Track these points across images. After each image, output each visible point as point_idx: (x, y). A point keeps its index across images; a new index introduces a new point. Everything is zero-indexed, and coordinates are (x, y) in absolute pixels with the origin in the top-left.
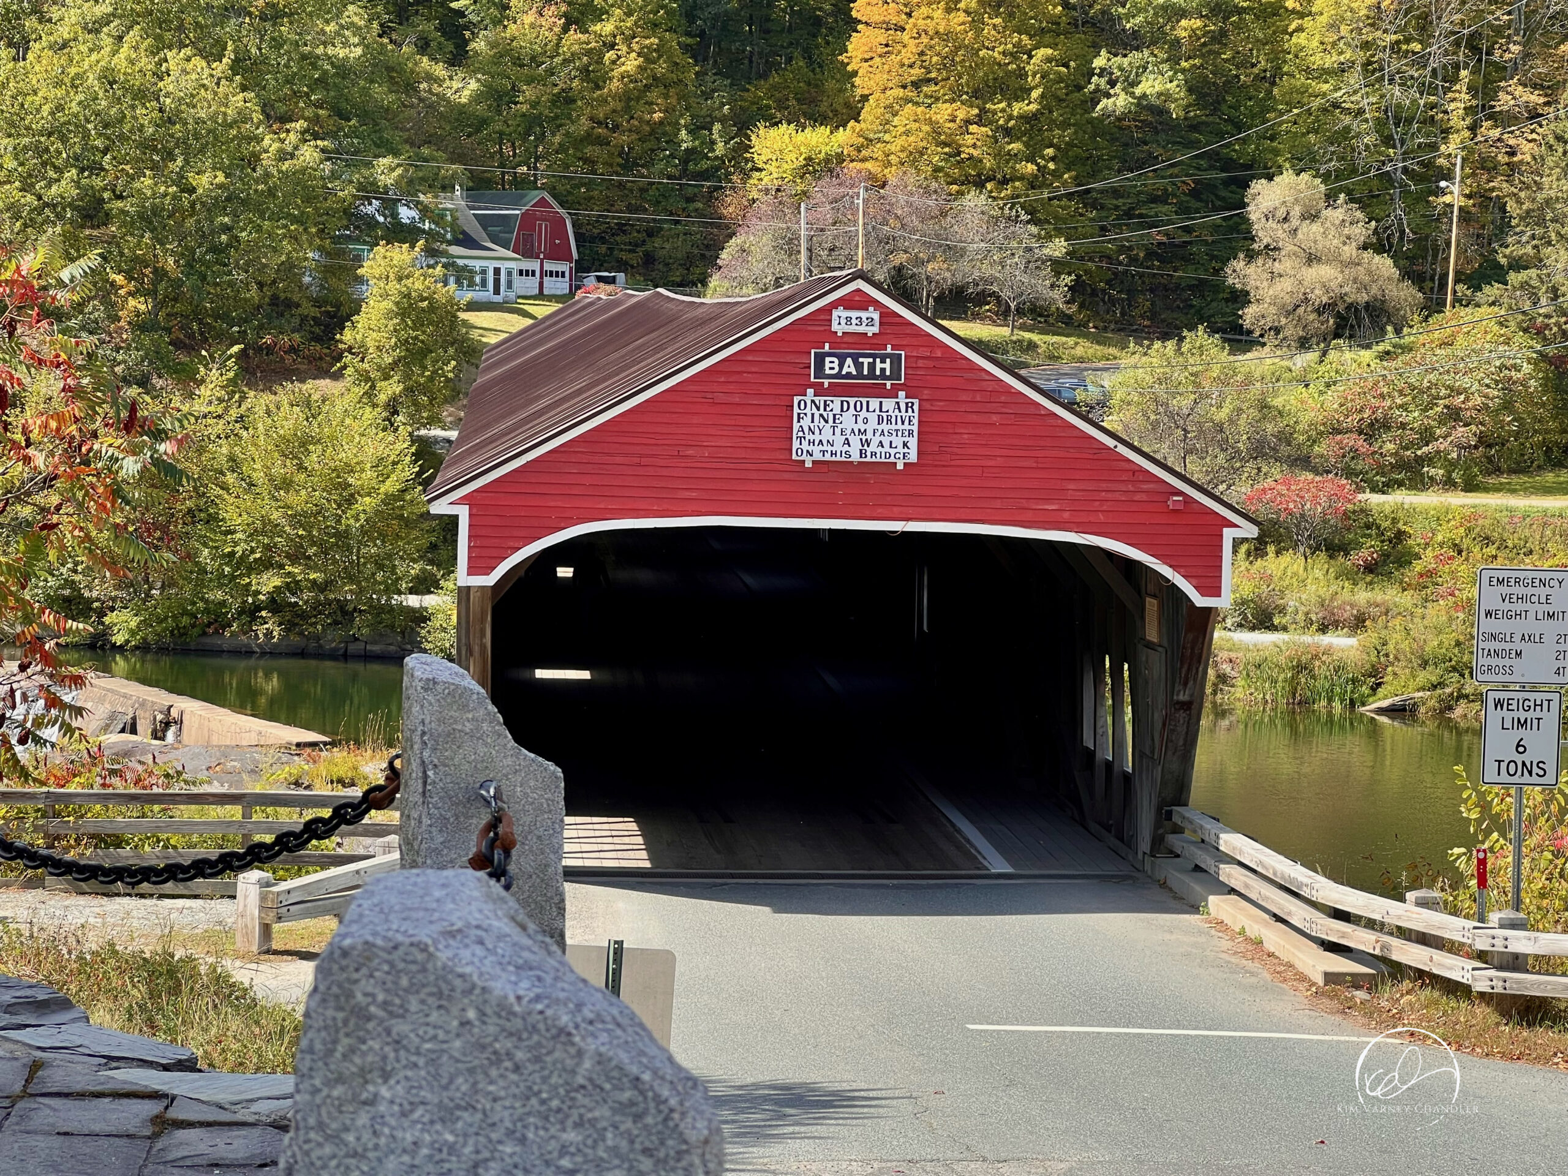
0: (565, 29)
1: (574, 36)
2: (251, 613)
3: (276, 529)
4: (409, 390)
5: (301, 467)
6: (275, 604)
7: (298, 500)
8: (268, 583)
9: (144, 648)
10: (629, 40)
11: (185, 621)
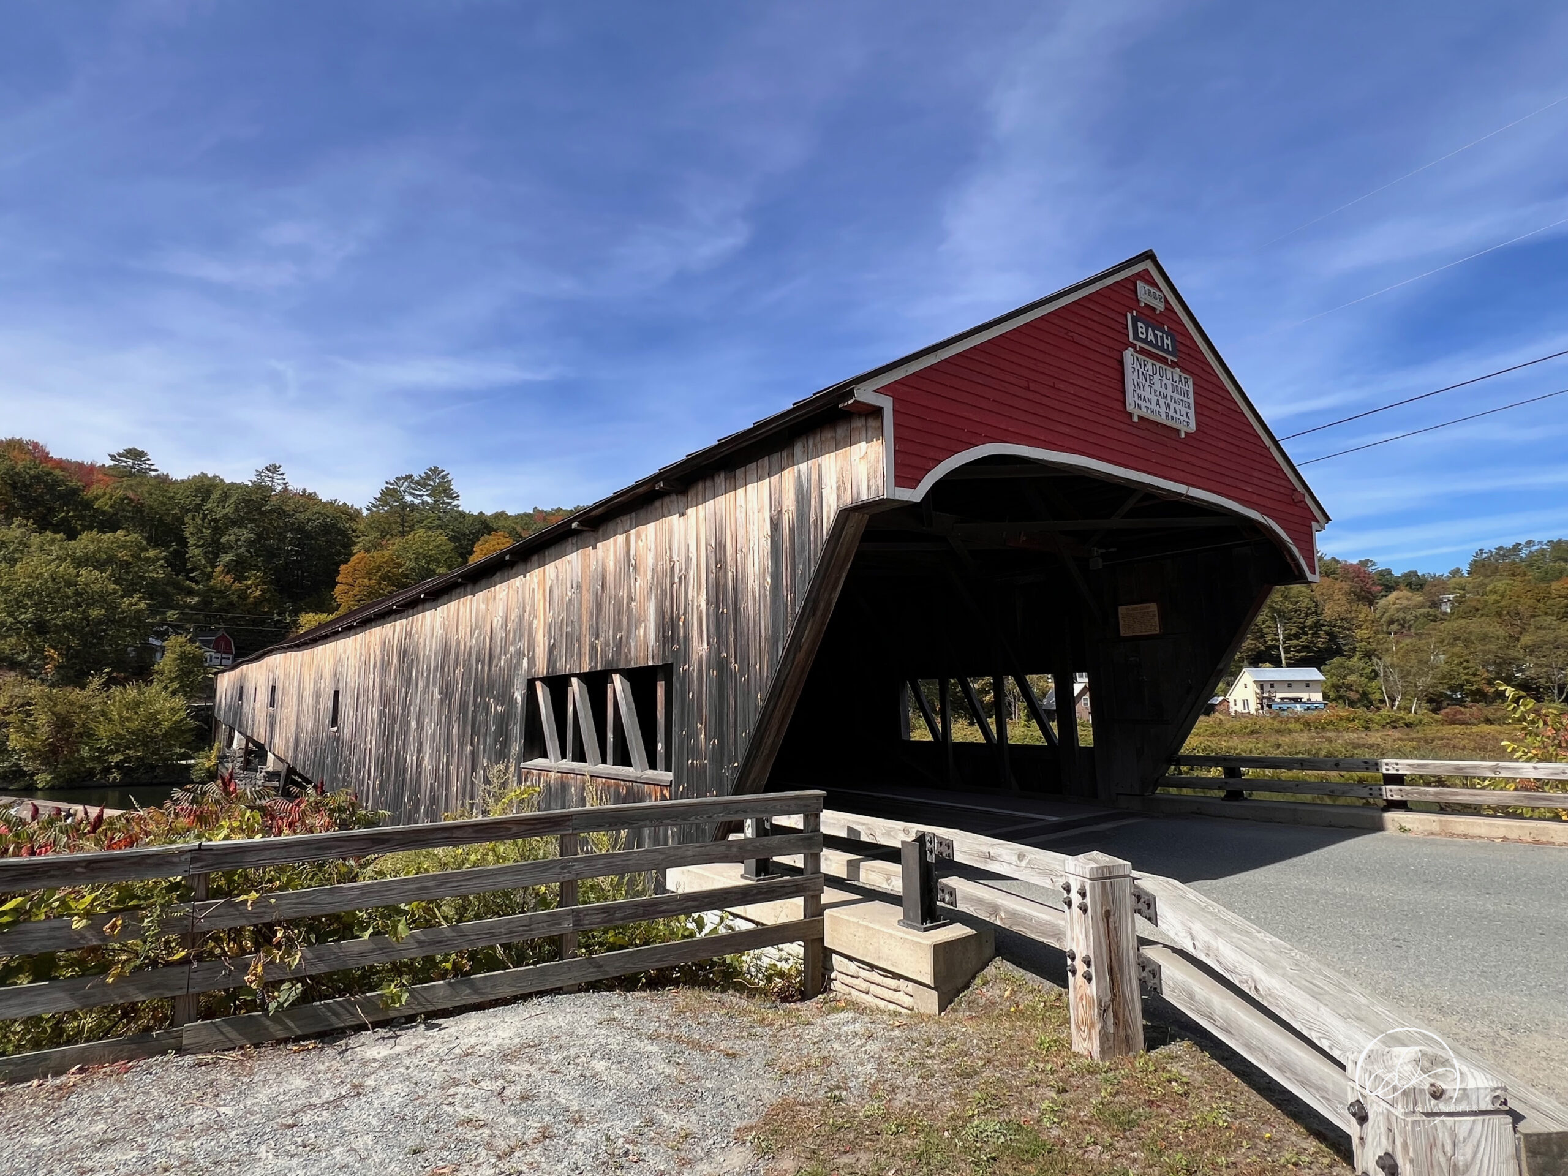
0: (234, 582)
1: (237, 584)
2: (107, 770)
3: (122, 737)
4: (182, 686)
5: (136, 713)
6: (118, 766)
7: (134, 725)
8: (117, 758)
9: (52, 788)
10: (256, 587)
11: (75, 776)
